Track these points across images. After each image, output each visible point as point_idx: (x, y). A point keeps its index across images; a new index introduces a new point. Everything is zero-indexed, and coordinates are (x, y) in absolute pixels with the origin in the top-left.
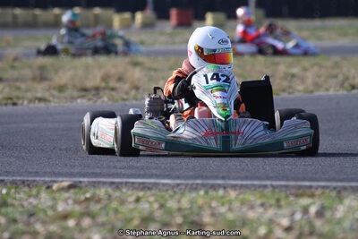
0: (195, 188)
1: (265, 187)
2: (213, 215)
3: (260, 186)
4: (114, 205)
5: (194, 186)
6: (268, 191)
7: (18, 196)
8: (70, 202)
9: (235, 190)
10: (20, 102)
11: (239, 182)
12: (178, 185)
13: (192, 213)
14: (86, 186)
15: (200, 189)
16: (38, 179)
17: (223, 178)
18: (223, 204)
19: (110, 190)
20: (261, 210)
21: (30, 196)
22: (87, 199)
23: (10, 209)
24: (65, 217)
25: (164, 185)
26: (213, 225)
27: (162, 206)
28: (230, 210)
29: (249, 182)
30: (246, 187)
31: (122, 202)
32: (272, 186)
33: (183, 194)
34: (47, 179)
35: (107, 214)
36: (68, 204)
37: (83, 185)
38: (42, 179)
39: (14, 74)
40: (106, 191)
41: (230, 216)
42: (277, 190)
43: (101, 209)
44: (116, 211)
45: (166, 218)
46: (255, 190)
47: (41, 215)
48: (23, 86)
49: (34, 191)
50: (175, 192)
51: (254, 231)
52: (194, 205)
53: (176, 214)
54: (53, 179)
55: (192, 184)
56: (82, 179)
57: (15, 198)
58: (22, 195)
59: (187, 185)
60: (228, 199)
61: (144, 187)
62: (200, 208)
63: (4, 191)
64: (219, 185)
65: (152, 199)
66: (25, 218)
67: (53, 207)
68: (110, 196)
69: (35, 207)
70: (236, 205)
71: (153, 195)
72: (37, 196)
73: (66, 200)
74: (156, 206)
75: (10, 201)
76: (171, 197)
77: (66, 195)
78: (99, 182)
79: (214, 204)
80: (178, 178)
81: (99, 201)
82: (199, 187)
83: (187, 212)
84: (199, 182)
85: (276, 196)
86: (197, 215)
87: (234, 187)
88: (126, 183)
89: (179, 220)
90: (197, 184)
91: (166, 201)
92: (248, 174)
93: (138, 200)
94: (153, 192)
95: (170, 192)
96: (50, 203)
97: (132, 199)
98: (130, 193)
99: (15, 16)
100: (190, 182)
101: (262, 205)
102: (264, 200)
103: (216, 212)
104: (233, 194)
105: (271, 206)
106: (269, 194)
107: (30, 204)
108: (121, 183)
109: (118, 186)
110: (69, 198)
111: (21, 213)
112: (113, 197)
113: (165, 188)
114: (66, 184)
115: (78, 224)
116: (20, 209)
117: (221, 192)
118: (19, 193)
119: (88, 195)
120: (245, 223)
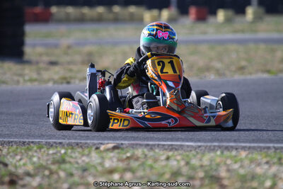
0: (213, 149)
1: (269, 148)
2: (228, 170)
3: (264, 148)
4: (150, 162)
5: (212, 148)
6: (271, 152)
7: (73, 155)
8: (115, 160)
9: (245, 150)
10: (72, 81)
11: (248, 145)
12: (200, 147)
13: (212, 169)
14: (127, 147)
15: (217, 150)
16: (89, 141)
17: (235, 141)
18: (236, 162)
19: (145, 150)
20: (266, 167)
21: (83, 155)
22: (128, 158)
23: (67, 166)
24: (111, 172)
25: (188, 146)
26: (229, 178)
27: (187, 163)
28: (242, 166)
29: (256, 145)
30: (254, 148)
31: (156, 160)
32: (274, 147)
33: (203, 154)
34: (96, 142)
35: (144, 170)
36: (113, 162)
37: (124, 146)
38: (92, 141)
39: (67, 59)
40: (143, 151)
41: (242, 172)
42: (278, 151)
43: (139, 165)
44: (151, 167)
45: (191, 173)
46: (261, 151)
47: (92, 170)
48: (74, 68)
49: (86, 152)
50: (197, 153)
51: (261, 183)
52: (213, 163)
53: (199, 170)
54: (100, 142)
55: (210, 146)
56: (123, 142)
57: (71, 157)
58: (77, 154)
59: (206, 147)
60: (239, 158)
61: (172, 148)
62: (218, 165)
63: (63, 151)
64: (232, 147)
65: (179, 158)
66: (80, 172)
67: (102, 164)
68: (146, 155)
69: (87, 163)
70: (246, 162)
71: (180, 155)
72: (88, 155)
73: (111, 159)
74: (182, 163)
75: (67, 159)
76: (195, 156)
77: (111, 154)
78: (137, 144)
79: (229, 162)
80: (199, 141)
81: (137, 159)
82: (216, 148)
83: (207, 168)
84: (216, 144)
85: (278, 156)
86: (216, 170)
87: (244, 148)
88: (158, 145)
89: (201, 174)
90: (215, 146)
91: (191, 159)
92: (254, 138)
93: (168, 158)
94: (180, 152)
95: (193, 152)
96: (99, 161)
97: (163, 157)
98: (161, 152)
99: (68, 14)
100: (209, 144)
101: (267, 163)
102: (268, 159)
103: (230, 168)
104: (243, 154)
105: (274, 163)
106: (273, 154)
107: (83, 161)
108: (154, 145)
109: (151, 148)
110: (114, 157)
111: (77, 168)
112: (148, 156)
113: (189, 149)
114: (111, 146)
115: (121, 178)
116: (76, 166)
117: (234, 153)
118: (75, 153)
119: (128, 155)
120: (254, 177)
